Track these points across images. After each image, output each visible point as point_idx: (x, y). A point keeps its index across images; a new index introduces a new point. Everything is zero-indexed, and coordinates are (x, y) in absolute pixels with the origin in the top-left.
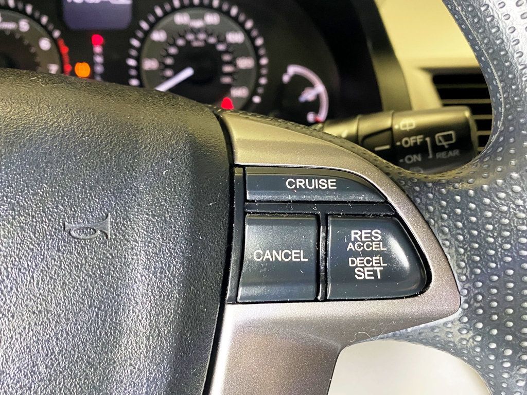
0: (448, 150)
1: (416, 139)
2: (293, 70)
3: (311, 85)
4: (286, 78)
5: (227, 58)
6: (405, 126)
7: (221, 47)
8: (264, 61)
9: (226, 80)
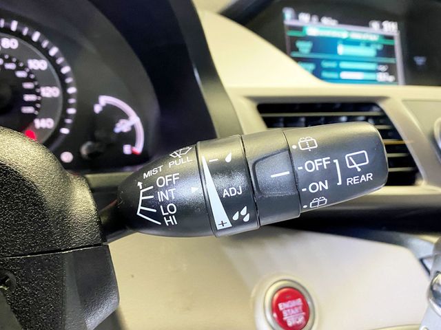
0: (360, 174)
1: (322, 162)
2: (104, 100)
3: (125, 116)
4: (97, 109)
5: (28, 86)
6: (304, 145)
7: (21, 74)
8: (72, 90)
9: (28, 110)
